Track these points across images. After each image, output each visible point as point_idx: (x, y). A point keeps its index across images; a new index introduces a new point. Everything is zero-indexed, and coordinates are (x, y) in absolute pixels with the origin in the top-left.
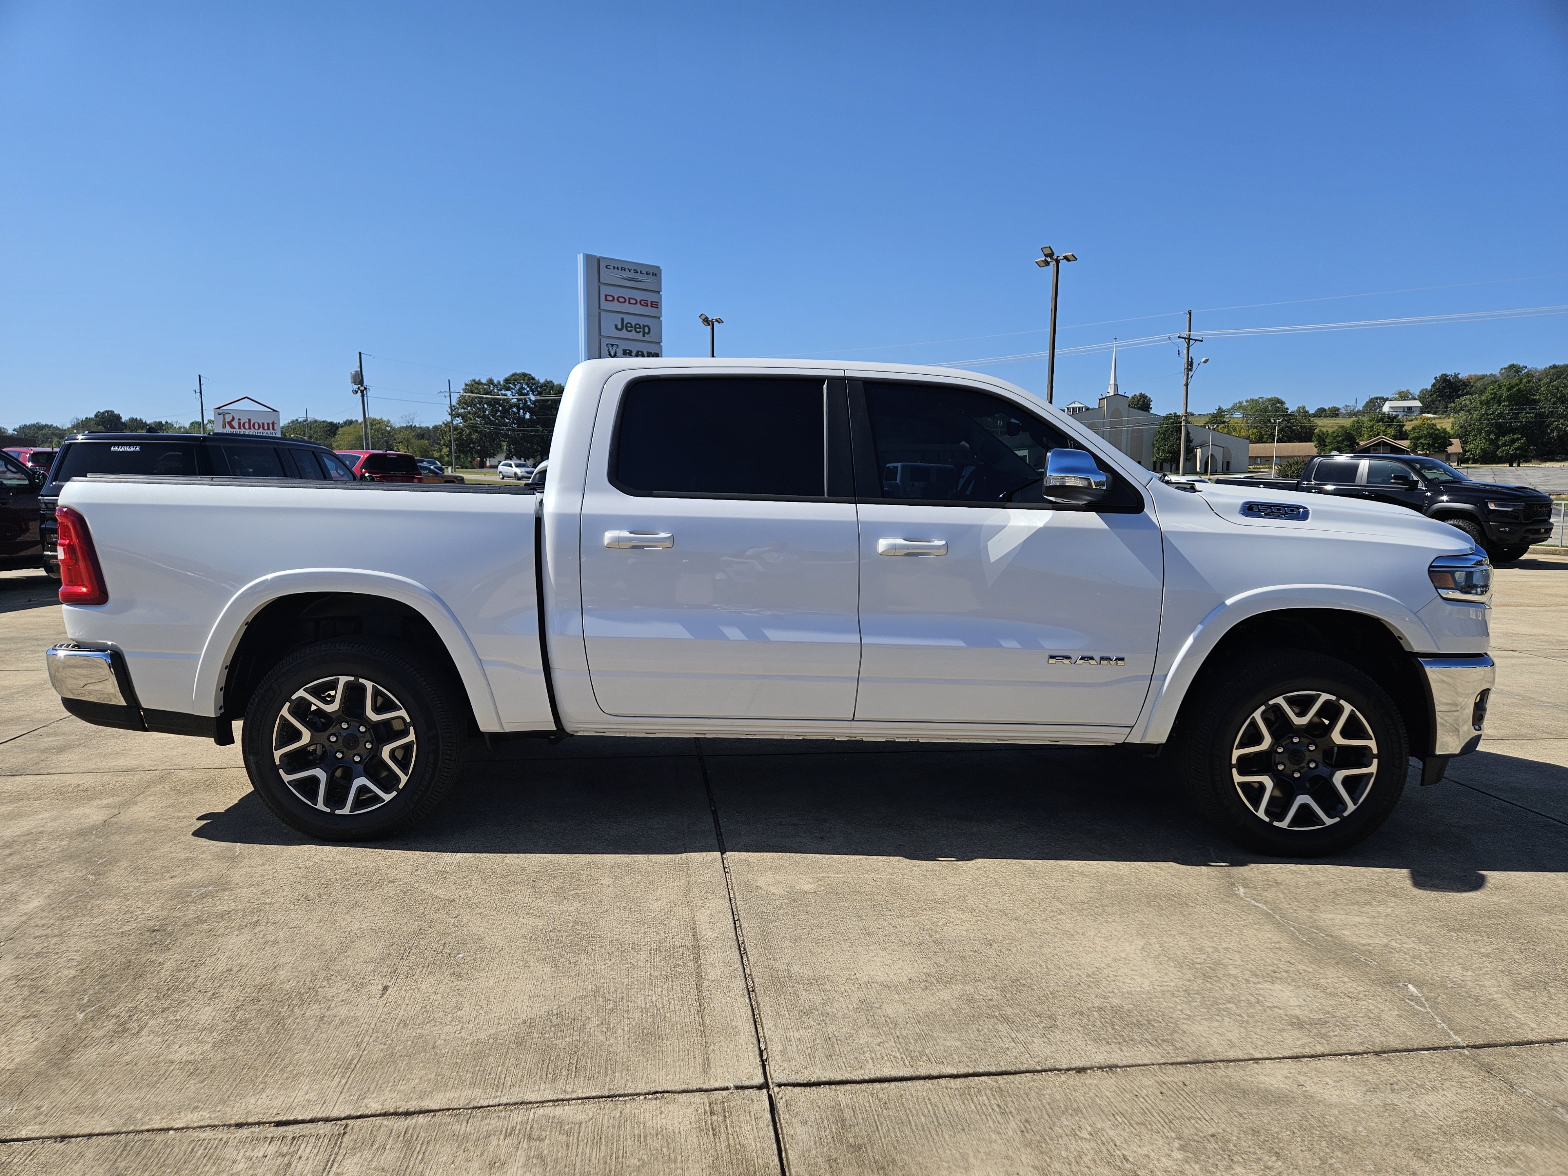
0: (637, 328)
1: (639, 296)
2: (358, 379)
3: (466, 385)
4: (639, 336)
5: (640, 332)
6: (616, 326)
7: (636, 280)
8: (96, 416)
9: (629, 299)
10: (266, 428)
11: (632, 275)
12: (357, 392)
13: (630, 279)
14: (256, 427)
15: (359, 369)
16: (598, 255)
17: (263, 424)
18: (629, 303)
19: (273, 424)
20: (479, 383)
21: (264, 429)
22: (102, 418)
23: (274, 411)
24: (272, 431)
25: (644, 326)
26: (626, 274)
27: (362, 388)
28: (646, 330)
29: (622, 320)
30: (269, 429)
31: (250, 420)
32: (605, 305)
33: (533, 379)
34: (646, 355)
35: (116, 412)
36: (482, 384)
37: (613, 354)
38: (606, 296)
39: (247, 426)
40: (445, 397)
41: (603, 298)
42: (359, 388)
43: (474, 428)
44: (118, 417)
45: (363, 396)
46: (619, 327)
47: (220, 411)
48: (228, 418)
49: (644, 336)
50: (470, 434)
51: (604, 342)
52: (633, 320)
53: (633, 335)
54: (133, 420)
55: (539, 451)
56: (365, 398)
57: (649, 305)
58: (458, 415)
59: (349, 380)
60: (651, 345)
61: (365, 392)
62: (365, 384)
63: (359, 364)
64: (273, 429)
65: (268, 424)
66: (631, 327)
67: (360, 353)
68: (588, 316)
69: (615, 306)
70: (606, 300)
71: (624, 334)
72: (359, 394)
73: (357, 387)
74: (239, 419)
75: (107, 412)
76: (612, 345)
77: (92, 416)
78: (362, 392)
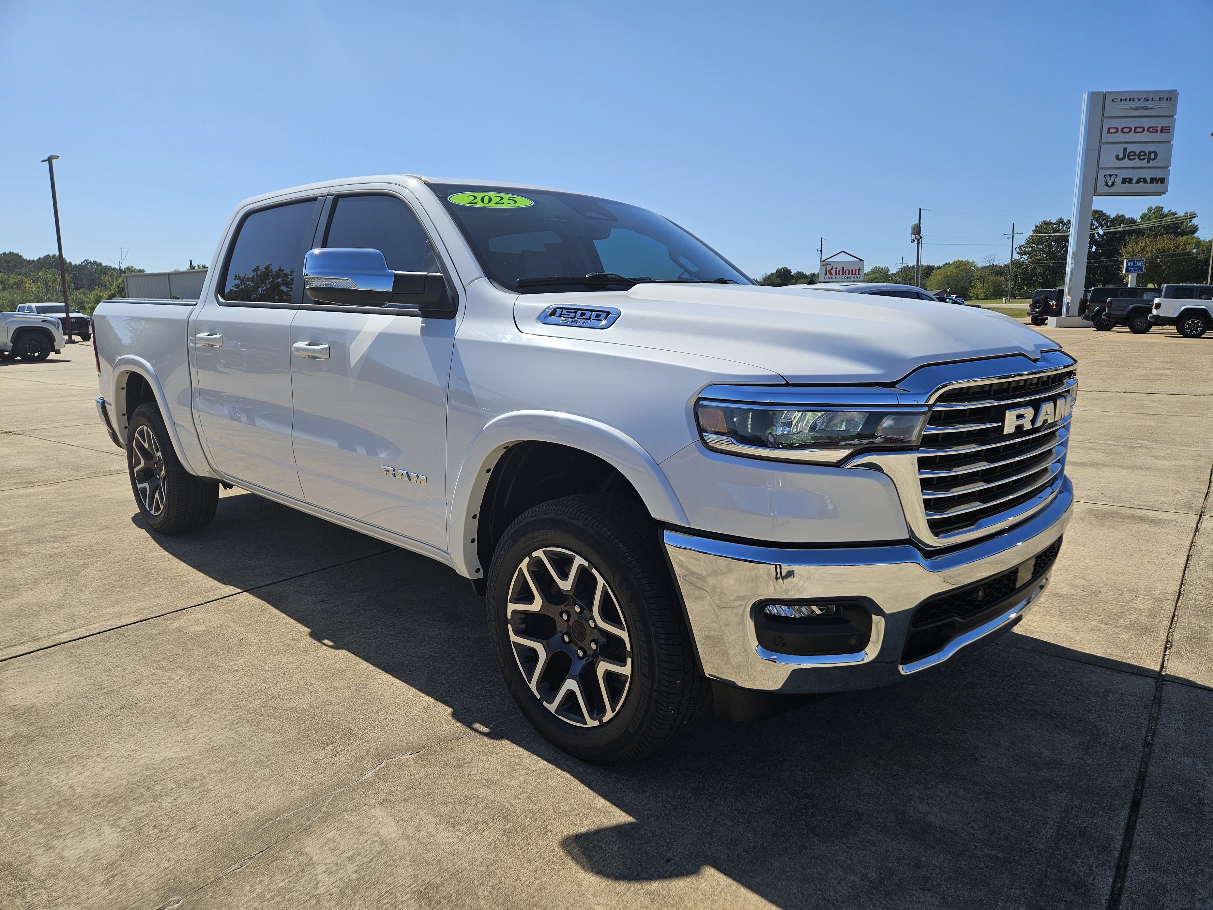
0: (1140, 156)
1: (1147, 123)
2: (917, 230)
3: (1036, 226)
4: (1144, 163)
5: (1144, 159)
6: (1117, 157)
7: (1145, 108)
8: (777, 272)
9: (1135, 128)
10: (854, 273)
11: (1142, 104)
12: (914, 241)
13: (1137, 109)
14: (847, 273)
15: (918, 223)
16: (1105, 91)
17: (852, 271)
18: (1135, 132)
19: (859, 270)
20: (1050, 223)
21: (852, 274)
22: (780, 273)
23: (861, 260)
24: (857, 275)
25: (1150, 153)
26: (1133, 105)
27: (918, 237)
28: (1152, 156)
29: (1125, 149)
30: (855, 274)
31: (843, 268)
32: (1106, 137)
33: (1104, 214)
34: (1149, 181)
35: (788, 268)
36: (1052, 223)
37: (1110, 184)
38: (1109, 129)
39: (841, 273)
40: (1008, 238)
41: (1105, 130)
42: (916, 238)
43: (1038, 263)
44: (789, 272)
45: (918, 244)
46: (1121, 156)
47: (824, 263)
48: (829, 268)
49: (1148, 162)
50: (1035, 268)
51: (1102, 173)
52: (1137, 148)
53: (1137, 163)
54: (798, 273)
55: (1101, 280)
56: (920, 245)
57: (1159, 130)
58: (1025, 253)
59: (910, 231)
60: (1156, 170)
61: (920, 240)
62: (922, 233)
63: (918, 218)
64: (859, 274)
65: (856, 271)
66: (1135, 154)
67: (920, 209)
68: (1087, 150)
69: (1120, 137)
70: (1109, 132)
71: (1126, 163)
72: (916, 242)
73: (914, 236)
74: (836, 268)
75: (783, 268)
76: (1111, 176)
77: (775, 272)
78: (918, 240)
